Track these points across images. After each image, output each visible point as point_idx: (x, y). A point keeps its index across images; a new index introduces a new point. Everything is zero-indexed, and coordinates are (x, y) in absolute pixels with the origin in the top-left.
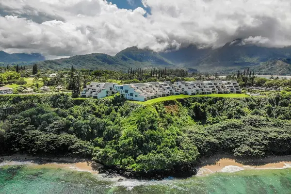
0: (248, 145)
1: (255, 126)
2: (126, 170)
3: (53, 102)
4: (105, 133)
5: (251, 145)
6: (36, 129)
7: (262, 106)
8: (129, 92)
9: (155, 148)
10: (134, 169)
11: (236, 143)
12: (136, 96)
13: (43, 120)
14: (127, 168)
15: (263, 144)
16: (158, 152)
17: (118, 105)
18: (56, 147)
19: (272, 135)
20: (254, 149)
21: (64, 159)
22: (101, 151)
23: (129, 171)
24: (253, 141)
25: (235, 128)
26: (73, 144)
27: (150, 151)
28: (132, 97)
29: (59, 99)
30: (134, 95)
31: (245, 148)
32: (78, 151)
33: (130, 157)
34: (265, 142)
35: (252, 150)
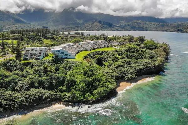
0: (130, 74)
1: (129, 64)
2: (89, 101)
3: (5, 67)
4: (66, 83)
5: (131, 74)
6: (6, 90)
7: (123, 54)
8: (64, 54)
9: (99, 85)
10: (94, 99)
11: (125, 74)
12: (70, 56)
13: (10, 82)
14: (89, 99)
15: (136, 72)
16: (102, 87)
17: (59, 63)
18: (33, 100)
19: (137, 68)
20: (133, 75)
21: (40, 106)
22: (69, 94)
23: (91, 101)
24: (131, 72)
25: (121, 67)
26: (44, 94)
27: (97, 87)
28: (66, 56)
29: (9, 64)
30: (68, 55)
31: (129, 76)
32: (50, 98)
33: (88, 93)
34: (136, 71)
35: (133, 76)
